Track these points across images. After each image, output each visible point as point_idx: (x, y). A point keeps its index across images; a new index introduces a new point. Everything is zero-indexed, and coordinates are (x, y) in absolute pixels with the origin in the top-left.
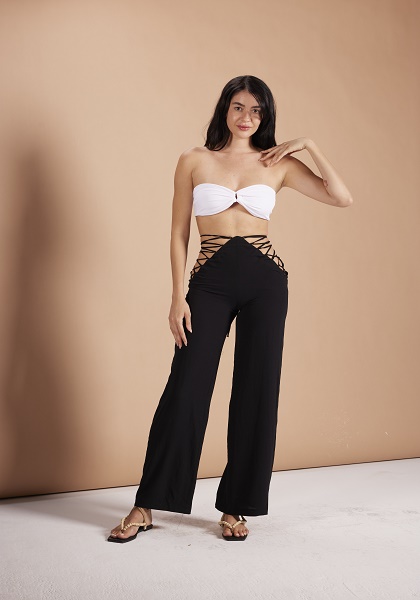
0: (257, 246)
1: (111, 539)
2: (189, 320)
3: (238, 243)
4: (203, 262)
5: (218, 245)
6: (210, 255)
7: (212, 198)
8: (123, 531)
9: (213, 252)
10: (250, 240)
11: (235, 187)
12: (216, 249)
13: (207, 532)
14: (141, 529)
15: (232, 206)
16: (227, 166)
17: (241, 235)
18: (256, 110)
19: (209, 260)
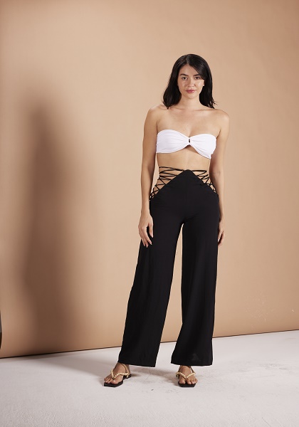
1: (106, 385)
2: (151, 229)
3: (188, 174)
4: (160, 187)
5: (173, 175)
6: (167, 182)
7: (172, 141)
8: (114, 379)
9: (169, 179)
10: (196, 173)
11: (189, 134)
12: (172, 178)
13: (167, 381)
14: (125, 377)
15: (186, 148)
16: (182, 119)
17: (191, 169)
18: (197, 78)
19: (166, 186)
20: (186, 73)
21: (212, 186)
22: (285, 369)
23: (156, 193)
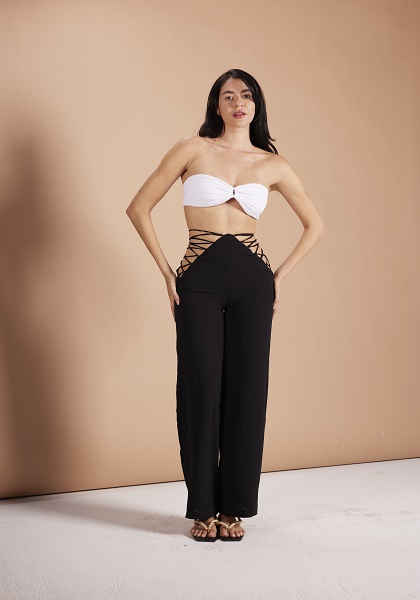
0: (247, 245)
3: (228, 241)
4: (192, 260)
5: (208, 242)
6: (200, 252)
7: (209, 190)
9: (203, 248)
10: (240, 238)
11: (233, 183)
12: (207, 246)
15: (228, 202)
17: (233, 233)
18: (246, 96)
19: (199, 258)
20: (231, 90)
21: (264, 259)
22: (372, 515)
23: (185, 269)
